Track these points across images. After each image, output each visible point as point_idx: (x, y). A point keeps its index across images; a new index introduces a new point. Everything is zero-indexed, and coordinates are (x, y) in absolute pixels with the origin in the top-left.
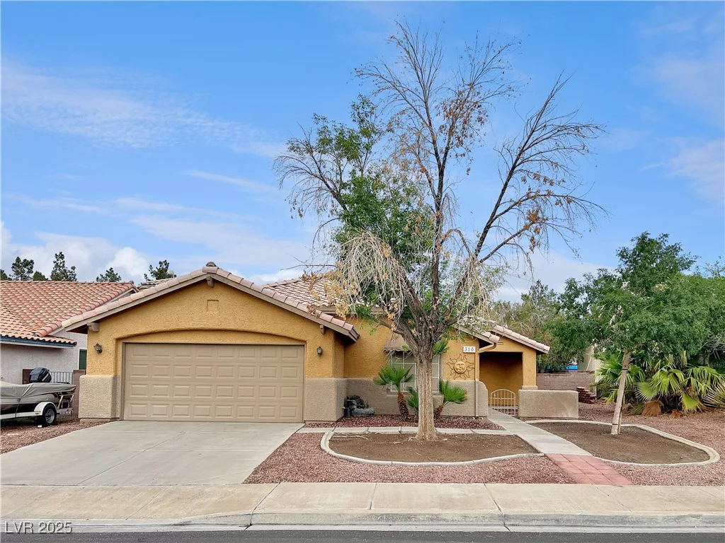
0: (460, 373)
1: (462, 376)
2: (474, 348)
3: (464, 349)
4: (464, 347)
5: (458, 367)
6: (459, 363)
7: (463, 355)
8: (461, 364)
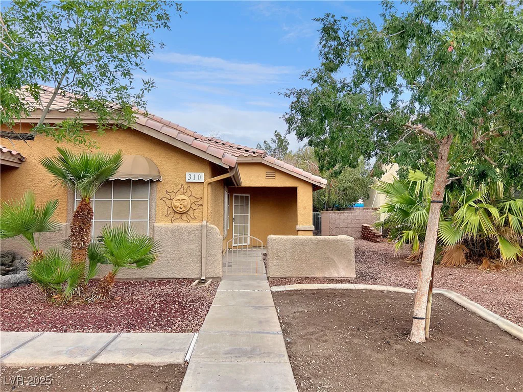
0: (182, 213)
1: (184, 217)
2: (202, 174)
3: (188, 177)
4: (187, 174)
5: (177, 204)
6: (178, 197)
7: (186, 186)
8: (182, 200)
